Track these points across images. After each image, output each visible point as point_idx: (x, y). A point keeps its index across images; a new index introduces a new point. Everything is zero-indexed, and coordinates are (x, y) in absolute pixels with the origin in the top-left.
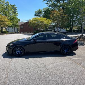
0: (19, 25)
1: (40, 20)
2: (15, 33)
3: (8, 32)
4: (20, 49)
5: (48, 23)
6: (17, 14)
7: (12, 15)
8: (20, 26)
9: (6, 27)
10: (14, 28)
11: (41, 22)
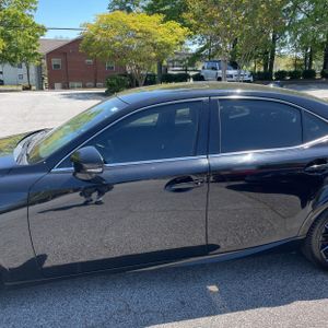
1: (133, 27)
2: (27, 88)
5: (170, 39)
7: (10, 6)
8: (50, 55)
11: (139, 34)
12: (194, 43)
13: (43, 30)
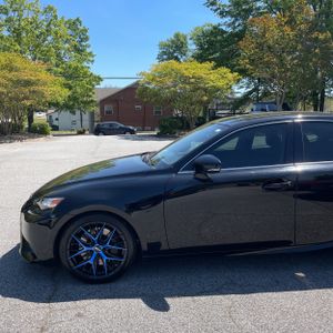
0: (97, 98)
1: (186, 73)
2: (81, 133)
3: (55, 128)
4: (106, 231)
5: (220, 84)
6: (90, 54)
7: (71, 59)
8: (104, 102)
9: (49, 111)
10: (78, 112)
11: (192, 80)
12: (242, 87)
13: (99, 79)
